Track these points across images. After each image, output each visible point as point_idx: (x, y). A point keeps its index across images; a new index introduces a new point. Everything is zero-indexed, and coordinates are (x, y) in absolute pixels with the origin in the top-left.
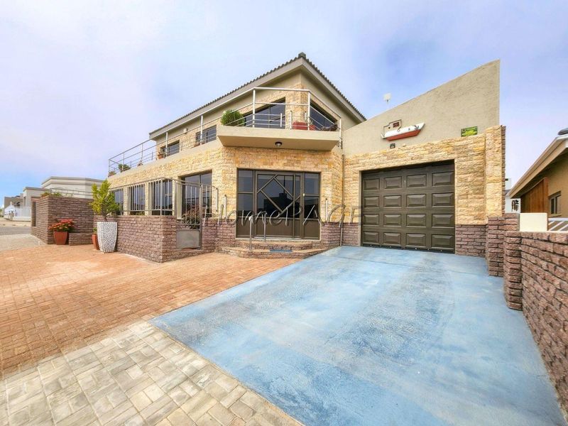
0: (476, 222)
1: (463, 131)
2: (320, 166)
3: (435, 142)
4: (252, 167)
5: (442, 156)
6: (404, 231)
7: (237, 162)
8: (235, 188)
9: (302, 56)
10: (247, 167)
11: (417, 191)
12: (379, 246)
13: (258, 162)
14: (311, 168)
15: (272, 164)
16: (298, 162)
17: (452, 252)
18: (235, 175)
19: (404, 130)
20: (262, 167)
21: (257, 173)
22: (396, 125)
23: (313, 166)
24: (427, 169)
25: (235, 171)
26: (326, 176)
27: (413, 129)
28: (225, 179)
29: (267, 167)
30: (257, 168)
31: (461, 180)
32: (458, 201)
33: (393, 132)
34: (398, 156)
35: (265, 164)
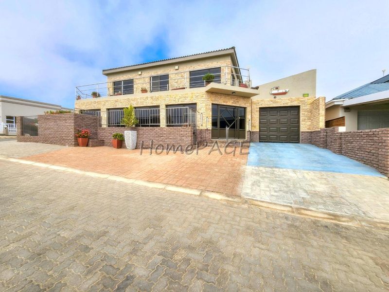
0: (308, 131)
1: (304, 95)
2: (247, 104)
3: (293, 98)
4: (218, 103)
5: (295, 104)
6: (278, 135)
7: (212, 100)
8: (211, 114)
9: (233, 48)
10: (216, 103)
11: (284, 118)
12: (267, 142)
13: (221, 101)
14: (243, 105)
15: (227, 102)
16: (238, 102)
17: (299, 143)
18: (211, 107)
19: (280, 91)
20: (223, 104)
21: (220, 106)
22: (277, 88)
23: (244, 104)
24: (288, 109)
25: (211, 105)
26: (248, 110)
27: (284, 91)
28: (206, 108)
29: (225, 104)
30: (221, 104)
31: (303, 114)
32: (301, 122)
33: (275, 92)
34: (277, 102)
35: (224, 102)
